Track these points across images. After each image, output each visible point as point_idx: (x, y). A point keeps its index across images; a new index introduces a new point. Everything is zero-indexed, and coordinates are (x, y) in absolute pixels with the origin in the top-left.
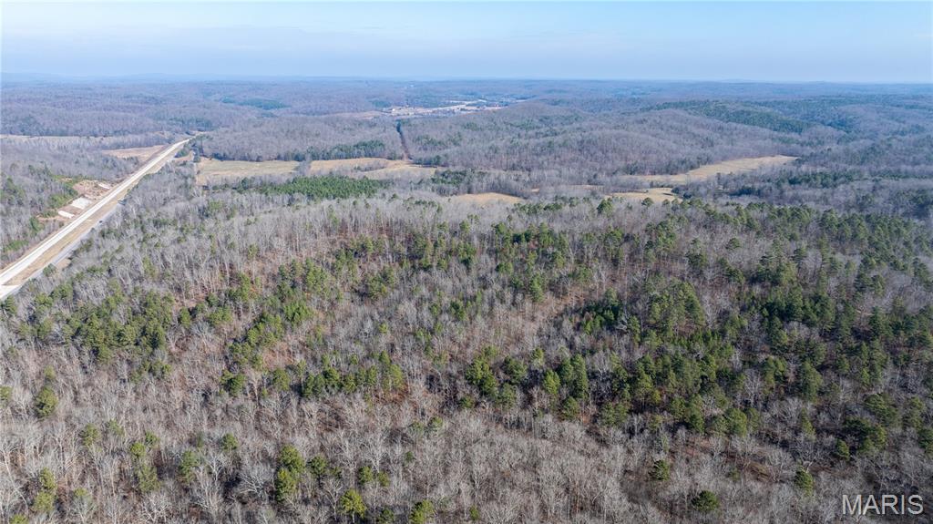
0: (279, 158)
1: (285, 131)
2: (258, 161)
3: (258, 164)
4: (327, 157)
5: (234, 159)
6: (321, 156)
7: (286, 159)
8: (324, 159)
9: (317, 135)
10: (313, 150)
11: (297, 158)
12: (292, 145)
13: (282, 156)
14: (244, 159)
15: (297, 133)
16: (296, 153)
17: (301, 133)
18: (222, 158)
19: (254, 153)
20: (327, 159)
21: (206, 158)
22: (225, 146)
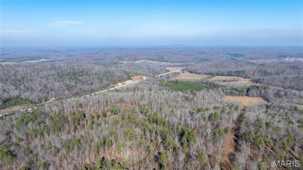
0: (206, 74)
2: (199, 74)
3: (199, 75)
5: (193, 73)
6: (220, 75)
10: (219, 72)
13: (207, 73)
14: (196, 73)
18: (191, 72)
19: (199, 71)
20: (222, 76)
21: (187, 72)
22: (193, 69)
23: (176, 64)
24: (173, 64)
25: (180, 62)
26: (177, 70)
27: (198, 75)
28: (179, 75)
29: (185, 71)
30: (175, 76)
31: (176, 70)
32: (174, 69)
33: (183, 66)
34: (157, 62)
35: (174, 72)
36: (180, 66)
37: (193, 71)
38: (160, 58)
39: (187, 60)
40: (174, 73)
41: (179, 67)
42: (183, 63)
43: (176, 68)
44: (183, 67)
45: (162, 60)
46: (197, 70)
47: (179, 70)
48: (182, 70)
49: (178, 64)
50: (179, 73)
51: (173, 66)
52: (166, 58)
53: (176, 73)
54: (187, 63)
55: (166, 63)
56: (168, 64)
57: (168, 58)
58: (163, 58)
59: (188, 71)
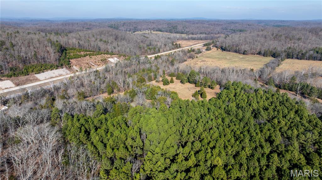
0: (259, 53)
1: (275, 35)
2: (244, 54)
3: (244, 56)
4: (301, 56)
5: (229, 51)
6: (295, 56)
7: (265, 55)
8: (298, 58)
9: (299, 39)
10: (290, 50)
11: (274, 55)
12: (274, 45)
13: (263, 52)
14: (236, 51)
15: (283, 37)
16: (274, 51)
17: (286, 37)
18: (223, 49)
19: (243, 48)
20: (301, 59)
21: (216, 49)
22: (228, 42)
23: (194, 36)
24: (190, 36)
25: (201, 33)
26: (195, 44)
27: (241, 56)
28: (198, 56)
29: (212, 47)
30: (190, 57)
31: (193, 45)
32: (191, 43)
33: (206, 39)
34: (166, 33)
35: (189, 48)
36: (201, 39)
37: (229, 46)
38: (172, 28)
39: (211, 30)
40: (189, 51)
41: (200, 41)
42: (206, 35)
43: (195, 42)
44: (206, 41)
45: (174, 30)
46: (237, 46)
47: (199, 45)
48: (205, 45)
49: (199, 36)
50: (199, 52)
51: (188, 39)
52: (180, 28)
53: (193, 51)
54: (212, 35)
55: (178, 35)
56: (182, 36)
57: (183, 27)
58: (176, 28)
59: (216, 47)
